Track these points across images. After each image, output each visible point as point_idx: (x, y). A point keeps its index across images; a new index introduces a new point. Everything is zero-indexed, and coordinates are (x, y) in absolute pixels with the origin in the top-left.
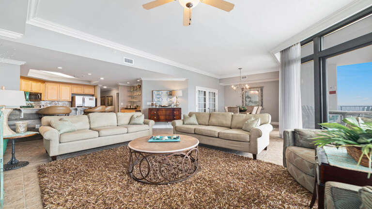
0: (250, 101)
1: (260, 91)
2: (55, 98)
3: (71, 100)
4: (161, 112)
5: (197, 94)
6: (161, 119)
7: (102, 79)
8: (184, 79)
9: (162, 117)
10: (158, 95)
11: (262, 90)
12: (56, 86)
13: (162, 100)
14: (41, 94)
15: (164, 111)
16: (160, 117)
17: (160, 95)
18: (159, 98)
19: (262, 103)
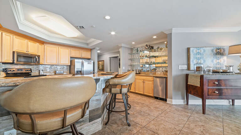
2: (54, 62)
3: (70, 64)
7: (113, 33)
12: (55, 48)
14: (39, 57)
17: (201, 54)
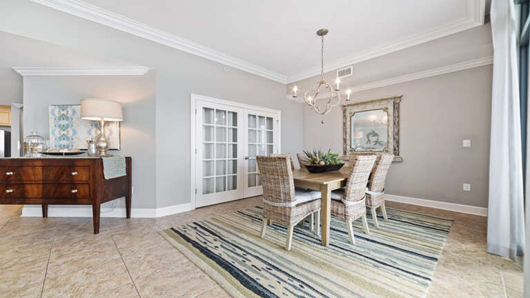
0: (377, 142)
1: (391, 110)
4: (30, 171)
5: (198, 120)
6: (30, 195)
8: (141, 70)
9: (33, 190)
10: (64, 117)
11: (396, 107)
13: (75, 132)
15: (39, 170)
16: (28, 188)
17: (68, 118)
18: (64, 128)
19: (398, 142)
